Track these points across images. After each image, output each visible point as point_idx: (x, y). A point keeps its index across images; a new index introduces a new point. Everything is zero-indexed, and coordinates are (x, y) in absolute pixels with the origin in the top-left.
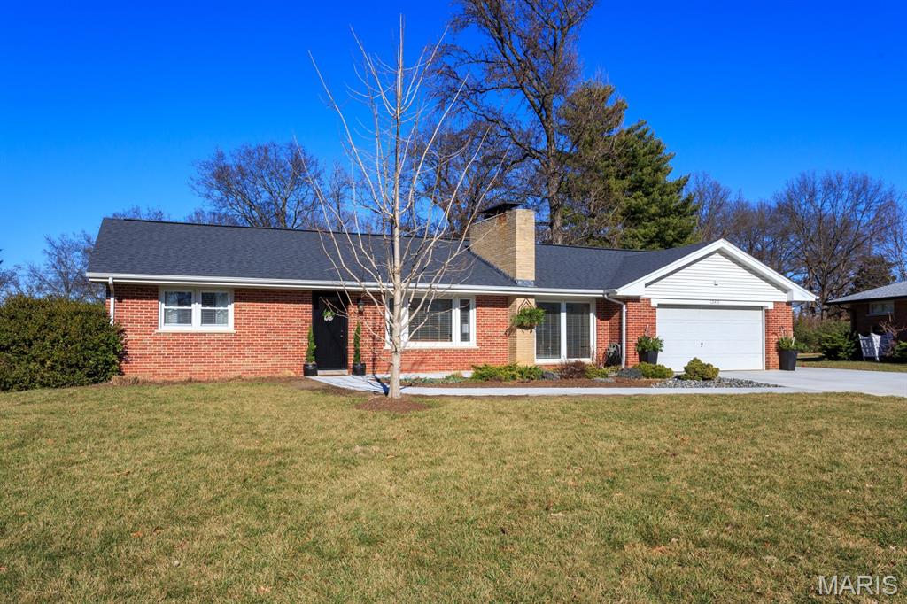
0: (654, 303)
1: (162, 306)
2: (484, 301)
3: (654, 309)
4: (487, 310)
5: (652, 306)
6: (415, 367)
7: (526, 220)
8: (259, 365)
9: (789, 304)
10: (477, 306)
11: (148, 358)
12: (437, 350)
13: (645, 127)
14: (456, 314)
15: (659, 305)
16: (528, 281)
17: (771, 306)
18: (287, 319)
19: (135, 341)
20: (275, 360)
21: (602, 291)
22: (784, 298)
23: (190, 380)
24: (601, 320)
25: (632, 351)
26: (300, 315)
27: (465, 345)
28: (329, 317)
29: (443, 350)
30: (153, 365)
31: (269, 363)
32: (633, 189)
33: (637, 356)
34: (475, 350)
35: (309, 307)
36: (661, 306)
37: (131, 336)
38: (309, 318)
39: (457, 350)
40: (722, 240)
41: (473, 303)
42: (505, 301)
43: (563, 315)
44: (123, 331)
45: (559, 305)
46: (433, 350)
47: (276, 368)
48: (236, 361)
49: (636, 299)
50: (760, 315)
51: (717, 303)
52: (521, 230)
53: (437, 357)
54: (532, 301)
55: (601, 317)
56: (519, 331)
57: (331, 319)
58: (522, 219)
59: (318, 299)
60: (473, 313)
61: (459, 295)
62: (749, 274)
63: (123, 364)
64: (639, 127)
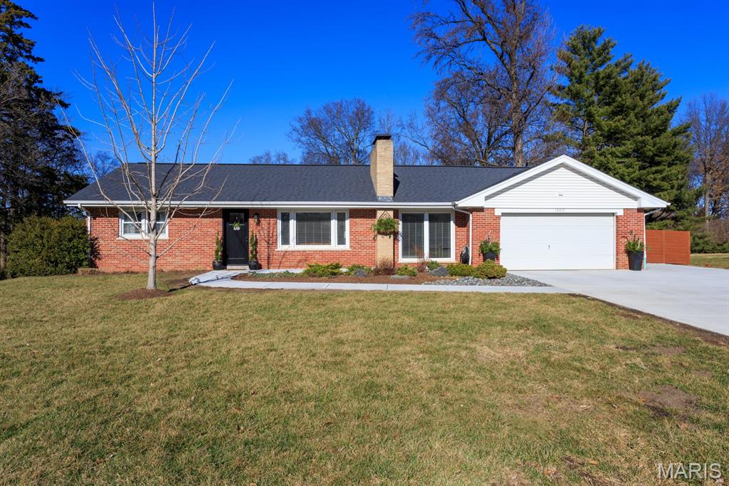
0: (498, 213)
1: (122, 222)
2: (355, 213)
3: (499, 218)
4: (358, 220)
5: (496, 214)
6: (300, 264)
7: (385, 149)
8: (186, 262)
9: (640, 210)
10: (350, 217)
11: (113, 257)
12: (316, 251)
13: (630, 60)
14: (334, 224)
15: (502, 213)
16: (387, 197)
17: (620, 213)
18: (205, 229)
19: (104, 246)
20: (196, 259)
21: (450, 204)
22: (634, 205)
23: (128, 272)
24: (459, 227)
25: (477, 252)
26: (214, 228)
27: (341, 247)
28: (237, 228)
29: (322, 251)
30: (116, 262)
31: (192, 261)
32: (614, 114)
33: (482, 257)
34: (348, 251)
35: (220, 220)
36: (504, 214)
37: (101, 242)
38: (220, 228)
39: (333, 251)
40: (563, 156)
41: (347, 215)
42: (371, 213)
43: (426, 224)
44: (97, 239)
45: (423, 215)
46: (314, 251)
47: (196, 264)
48: (170, 259)
49: (481, 209)
50: (612, 220)
51: (562, 211)
52: (381, 156)
53: (317, 256)
54: (391, 213)
55: (459, 224)
56: (379, 237)
57: (238, 228)
58: (382, 148)
59: (227, 215)
60: (347, 222)
61: (336, 209)
62: (590, 182)
63: (97, 261)
64: (625, 60)
